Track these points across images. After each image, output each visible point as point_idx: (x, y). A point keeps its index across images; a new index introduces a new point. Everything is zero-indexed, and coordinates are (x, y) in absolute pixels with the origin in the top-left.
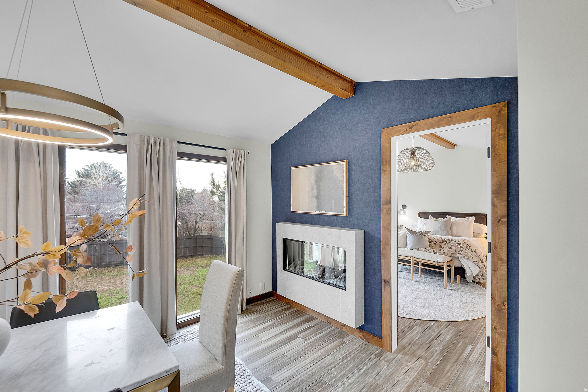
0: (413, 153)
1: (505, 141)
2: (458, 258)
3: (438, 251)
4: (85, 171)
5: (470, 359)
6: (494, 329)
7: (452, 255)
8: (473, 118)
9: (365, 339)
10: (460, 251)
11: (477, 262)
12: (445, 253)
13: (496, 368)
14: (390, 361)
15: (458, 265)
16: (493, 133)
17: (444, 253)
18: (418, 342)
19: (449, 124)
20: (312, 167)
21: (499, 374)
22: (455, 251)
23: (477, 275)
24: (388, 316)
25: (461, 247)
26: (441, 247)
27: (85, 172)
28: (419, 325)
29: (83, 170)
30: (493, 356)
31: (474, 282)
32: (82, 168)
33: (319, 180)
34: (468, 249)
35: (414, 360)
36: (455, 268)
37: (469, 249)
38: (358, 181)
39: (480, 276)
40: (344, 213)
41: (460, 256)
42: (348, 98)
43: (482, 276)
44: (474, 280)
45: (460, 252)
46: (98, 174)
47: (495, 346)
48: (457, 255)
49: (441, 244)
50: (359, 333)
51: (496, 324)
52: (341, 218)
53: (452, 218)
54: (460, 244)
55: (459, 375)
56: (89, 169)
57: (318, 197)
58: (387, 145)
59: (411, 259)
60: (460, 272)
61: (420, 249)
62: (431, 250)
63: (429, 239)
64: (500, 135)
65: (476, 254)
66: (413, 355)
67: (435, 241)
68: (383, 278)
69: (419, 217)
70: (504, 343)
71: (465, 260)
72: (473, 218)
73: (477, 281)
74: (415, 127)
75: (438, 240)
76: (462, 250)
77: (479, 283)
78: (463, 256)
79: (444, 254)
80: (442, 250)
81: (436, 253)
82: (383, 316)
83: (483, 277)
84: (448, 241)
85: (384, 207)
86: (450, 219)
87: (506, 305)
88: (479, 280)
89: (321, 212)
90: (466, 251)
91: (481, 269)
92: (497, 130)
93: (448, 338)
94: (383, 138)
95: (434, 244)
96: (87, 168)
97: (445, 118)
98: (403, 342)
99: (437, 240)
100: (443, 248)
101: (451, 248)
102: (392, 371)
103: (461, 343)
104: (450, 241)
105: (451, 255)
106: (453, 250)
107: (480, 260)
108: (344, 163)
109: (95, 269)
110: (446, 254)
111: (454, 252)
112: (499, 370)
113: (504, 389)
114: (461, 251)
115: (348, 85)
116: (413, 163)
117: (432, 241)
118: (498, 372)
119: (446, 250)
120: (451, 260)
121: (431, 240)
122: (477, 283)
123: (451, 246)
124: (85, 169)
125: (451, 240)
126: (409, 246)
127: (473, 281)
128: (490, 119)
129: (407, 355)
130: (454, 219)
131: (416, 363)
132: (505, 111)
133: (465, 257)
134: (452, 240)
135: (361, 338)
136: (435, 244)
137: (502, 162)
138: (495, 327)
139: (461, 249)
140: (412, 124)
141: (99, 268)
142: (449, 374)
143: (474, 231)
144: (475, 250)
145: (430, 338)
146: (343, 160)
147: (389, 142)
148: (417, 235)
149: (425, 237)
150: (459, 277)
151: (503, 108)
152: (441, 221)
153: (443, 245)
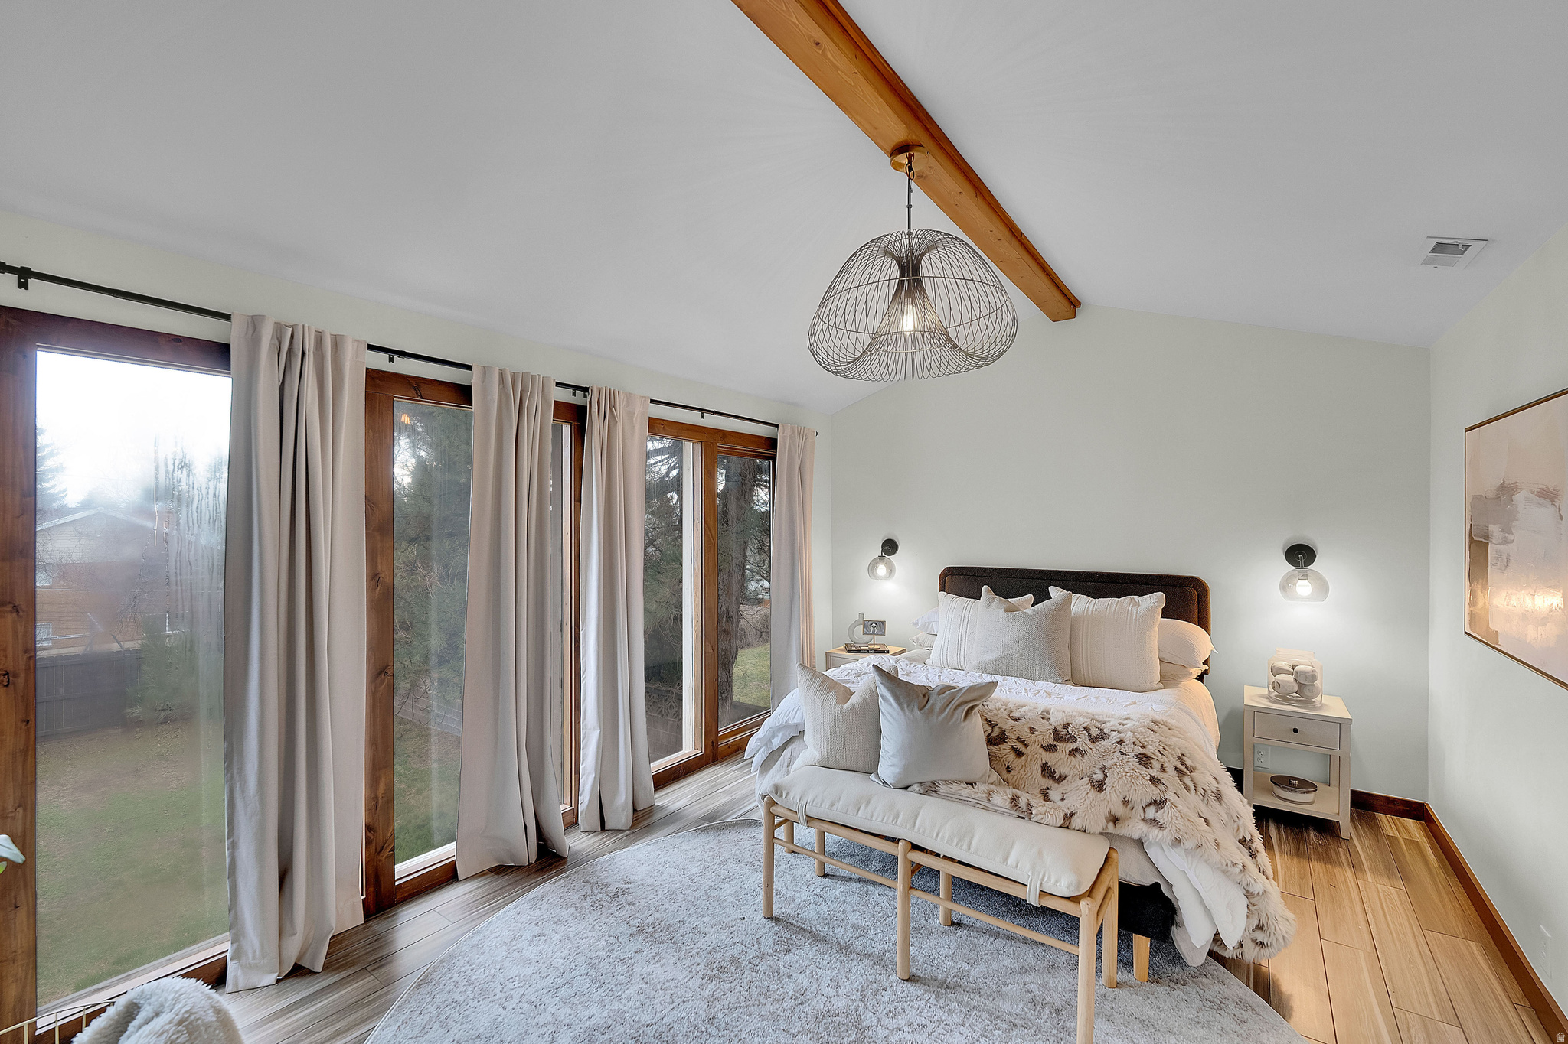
0: (910, 268)
2: (1140, 844)
3: (1037, 806)
7: (1111, 825)
10: (1150, 805)
11: (1240, 866)
12: (1072, 814)
15: (1141, 877)
17: (1069, 817)
22: (1126, 802)
25: (1151, 778)
26: (1047, 771)
34: (1187, 788)
37: (1192, 788)
41: (1154, 834)
45: (1153, 809)
48: (1136, 828)
49: (1047, 757)
53: (1075, 596)
54: (1144, 760)
59: (899, 850)
60: (1149, 917)
61: (942, 788)
62: (1001, 798)
63: (989, 723)
67: (1019, 739)
69: (942, 588)
71: (1176, 856)
72: (1156, 600)
75: (1031, 731)
76: (1161, 801)
78: (1169, 839)
79: (1067, 822)
80: (1056, 795)
81: (1026, 814)
84: (1083, 742)
86: (1067, 601)
88: (1239, 951)
90: (1179, 805)
91: (1256, 900)
95: (1012, 756)
99: (1025, 734)
100: (1059, 783)
101: (1099, 786)
104: (1094, 740)
105: (1107, 829)
106: (1111, 799)
110: (1077, 822)
111: (1119, 810)
114: (1159, 804)
116: (909, 322)
117: (1003, 738)
119: (1076, 796)
121: (997, 732)
123: (1103, 769)
125: (1095, 732)
126: (889, 767)
130: (1081, 604)
133: (1177, 842)
136: (1020, 755)
139: (1155, 793)
143: (1163, 655)
148: (932, 708)
149: (969, 718)
150: (1141, 944)
152: (1029, 610)
153: (1059, 761)
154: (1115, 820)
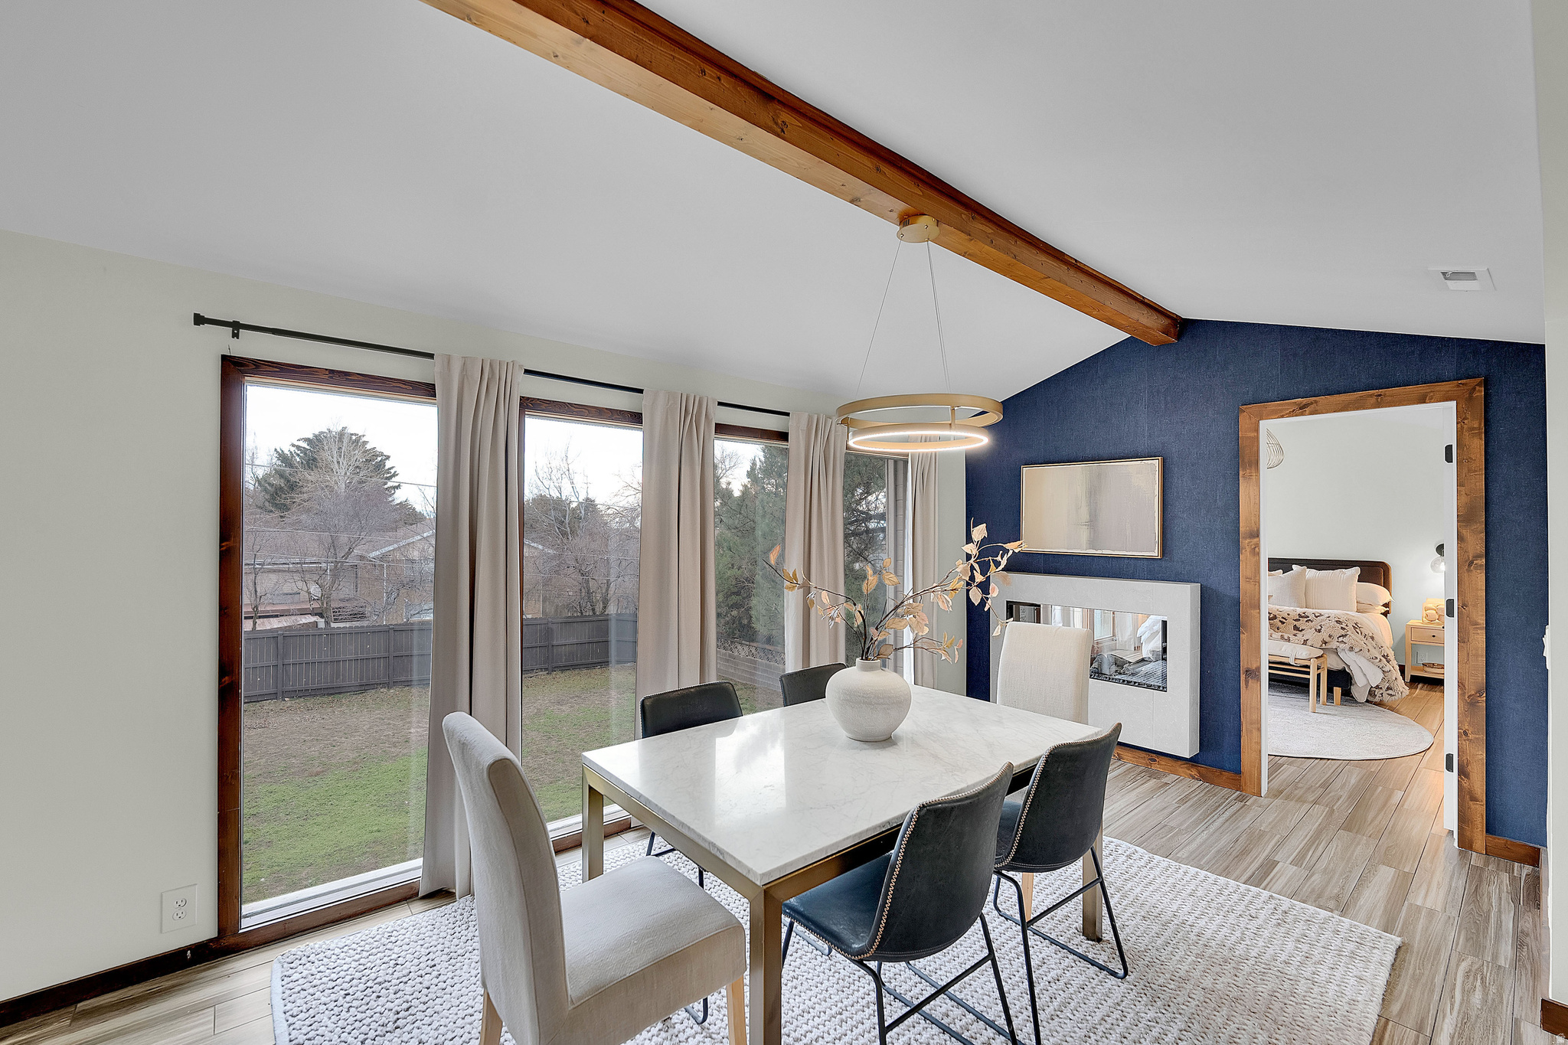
1: (1481, 439)
2: (1336, 652)
3: (1292, 638)
4: (299, 452)
5: (1405, 807)
6: (1463, 734)
7: (1324, 644)
8: (1422, 400)
9: (1203, 778)
10: (1340, 637)
11: (1378, 659)
12: (1307, 640)
13: (1468, 797)
14: (1266, 807)
15: (1335, 665)
16: (1459, 426)
18: (1300, 785)
19: (1378, 405)
20: (1078, 468)
21: (1473, 807)
22: (1330, 636)
23: (1377, 687)
24: (1255, 732)
25: (1342, 628)
26: (1296, 628)
27: (298, 455)
28: (1290, 764)
29: (293, 449)
30: (1462, 779)
31: (1371, 702)
32: (293, 445)
33: (1093, 492)
34: (1358, 633)
35: (1306, 807)
36: (1330, 673)
37: (1360, 633)
38: (1185, 494)
39: (1384, 689)
40: (1155, 553)
41: (1342, 646)
42: (1163, 346)
43: (1388, 688)
44: (1370, 699)
45: (1341, 639)
46: (335, 460)
47: (1465, 761)
48: (1334, 644)
49: (1296, 623)
50: (1189, 770)
51: (1467, 727)
52: (1145, 562)
53: (1307, 569)
54: (1338, 622)
55: (1394, 824)
56: (308, 447)
57: (1093, 522)
58: (1253, 434)
60: (1340, 680)
62: (1278, 635)
64: (1471, 429)
65: (1374, 643)
66: (1301, 800)
67: (1282, 618)
68: (1244, 665)
70: (1481, 754)
71: (1352, 654)
72: (1356, 571)
73: (1377, 699)
74: (1313, 406)
75: (1288, 614)
76: (1346, 635)
77: (1380, 704)
78: (1348, 647)
79: (1305, 642)
80: (1300, 634)
81: (1288, 640)
82: (1244, 733)
83: (1390, 692)
84: (1312, 617)
85: (1244, 543)
86: (1303, 573)
87: (1485, 695)
88: (1381, 698)
89: (1099, 552)
90: (1353, 637)
91: (1386, 675)
92: (1466, 421)
93: (1353, 781)
94: (1244, 420)
96: (304, 445)
97: (1371, 396)
98: (1276, 783)
99: (1286, 616)
100: (1301, 631)
101: (1319, 631)
102: (1276, 817)
103: (1380, 788)
104: (1316, 617)
105: (1321, 646)
106: (1324, 635)
107: (1384, 656)
108: (1155, 464)
109: (382, 690)
110: (1309, 643)
111: (1327, 639)
112: (1474, 799)
113: (1482, 828)
114: (1343, 636)
115: (1164, 322)
117: (1275, 617)
118: (1471, 803)
119: (1309, 634)
120: (1322, 656)
121: (1272, 616)
122: (1376, 704)
123: (1321, 626)
124: (298, 447)
127: (1367, 701)
128: (1454, 403)
129: (1292, 800)
130: (1311, 573)
131: (1313, 810)
132: (1480, 393)
133: (1351, 649)
134: (1321, 615)
135: (1193, 778)
136: (1283, 623)
137: (1476, 471)
138: (1465, 732)
139: (1343, 632)
140: (1305, 401)
141: (389, 688)
142: (1376, 822)
143: (1358, 600)
144: (1371, 635)
145: (1319, 781)
146: (1151, 455)
147: (1257, 430)
150: (1337, 691)
151: (1477, 388)
152: (1282, 575)
153: (1301, 624)
154: (1326, 643)
